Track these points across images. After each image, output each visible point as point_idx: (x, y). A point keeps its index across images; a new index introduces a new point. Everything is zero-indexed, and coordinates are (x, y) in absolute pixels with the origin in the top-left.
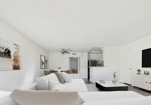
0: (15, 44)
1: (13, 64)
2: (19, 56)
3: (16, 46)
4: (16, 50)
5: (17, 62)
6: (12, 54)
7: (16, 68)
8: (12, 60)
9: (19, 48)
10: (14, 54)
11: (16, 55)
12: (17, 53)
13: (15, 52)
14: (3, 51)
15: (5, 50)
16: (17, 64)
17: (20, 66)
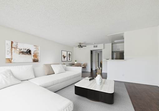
0: (35, 46)
1: (33, 58)
2: (38, 53)
3: (35, 47)
4: (35, 49)
5: (36, 57)
6: (32, 52)
7: (35, 61)
8: (32, 56)
9: (38, 47)
10: (34, 52)
11: (35, 53)
12: (36, 51)
13: (35, 51)
14: (25, 51)
15: (27, 50)
16: (36, 59)
17: (39, 60)
